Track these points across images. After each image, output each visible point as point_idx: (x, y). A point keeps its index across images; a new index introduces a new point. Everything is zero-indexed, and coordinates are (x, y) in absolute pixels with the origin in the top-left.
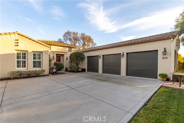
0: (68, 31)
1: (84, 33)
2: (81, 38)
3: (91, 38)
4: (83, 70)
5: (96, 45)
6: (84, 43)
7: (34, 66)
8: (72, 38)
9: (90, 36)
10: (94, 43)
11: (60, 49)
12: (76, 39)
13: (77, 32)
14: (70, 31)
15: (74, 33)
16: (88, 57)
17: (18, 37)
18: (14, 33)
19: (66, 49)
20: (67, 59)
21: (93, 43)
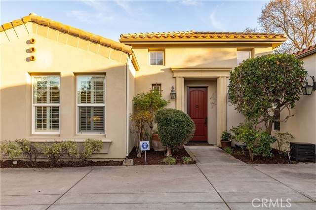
7: (84, 126)
11: (199, 57)
17: (34, 32)
18: (22, 19)
19: (226, 53)
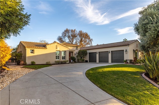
0: (67, 29)
1: (81, 31)
2: (78, 34)
3: (88, 34)
4: (87, 61)
5: (92, 40)
6: (81, 39)
7: (62, 59)
8: (70, 35)
9: (87, 33)
10: (91, 39)
12: (74, 36)
13: (75, 30)
14: (68, 29)
15: (72, 31)
16: (89, 53)
17: (57, 44)
20: (75, 54)
21: (89, 39)
